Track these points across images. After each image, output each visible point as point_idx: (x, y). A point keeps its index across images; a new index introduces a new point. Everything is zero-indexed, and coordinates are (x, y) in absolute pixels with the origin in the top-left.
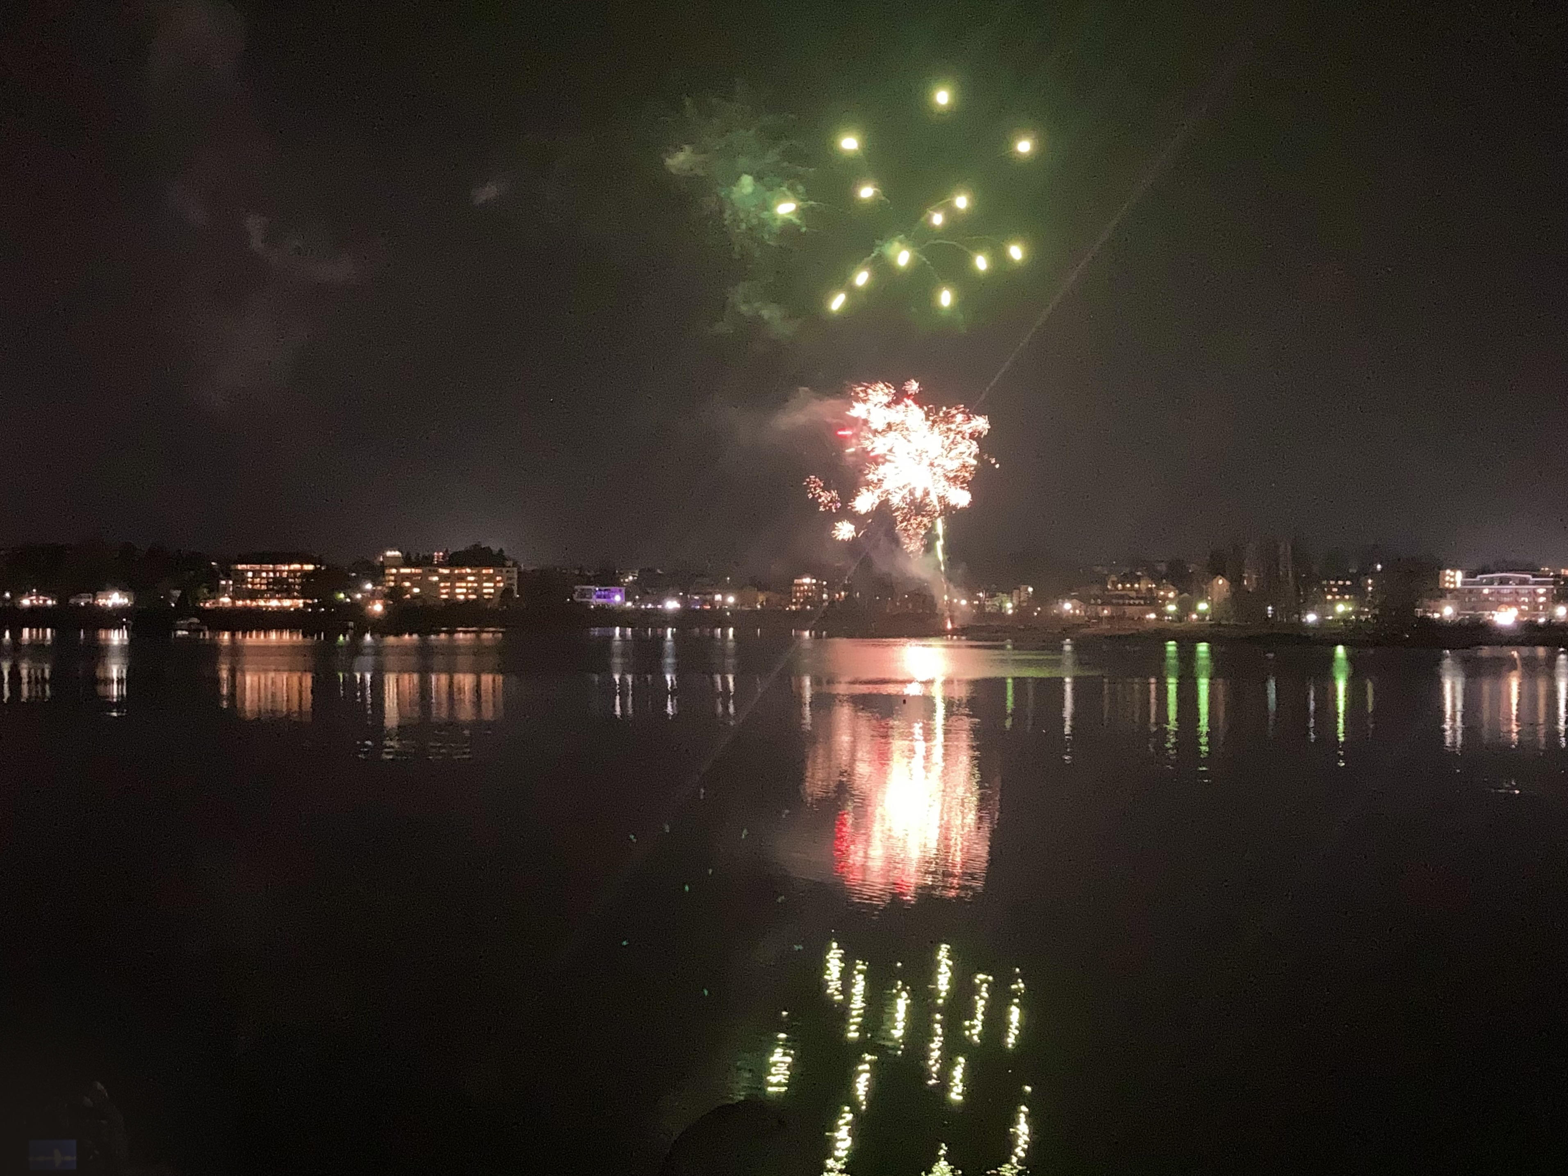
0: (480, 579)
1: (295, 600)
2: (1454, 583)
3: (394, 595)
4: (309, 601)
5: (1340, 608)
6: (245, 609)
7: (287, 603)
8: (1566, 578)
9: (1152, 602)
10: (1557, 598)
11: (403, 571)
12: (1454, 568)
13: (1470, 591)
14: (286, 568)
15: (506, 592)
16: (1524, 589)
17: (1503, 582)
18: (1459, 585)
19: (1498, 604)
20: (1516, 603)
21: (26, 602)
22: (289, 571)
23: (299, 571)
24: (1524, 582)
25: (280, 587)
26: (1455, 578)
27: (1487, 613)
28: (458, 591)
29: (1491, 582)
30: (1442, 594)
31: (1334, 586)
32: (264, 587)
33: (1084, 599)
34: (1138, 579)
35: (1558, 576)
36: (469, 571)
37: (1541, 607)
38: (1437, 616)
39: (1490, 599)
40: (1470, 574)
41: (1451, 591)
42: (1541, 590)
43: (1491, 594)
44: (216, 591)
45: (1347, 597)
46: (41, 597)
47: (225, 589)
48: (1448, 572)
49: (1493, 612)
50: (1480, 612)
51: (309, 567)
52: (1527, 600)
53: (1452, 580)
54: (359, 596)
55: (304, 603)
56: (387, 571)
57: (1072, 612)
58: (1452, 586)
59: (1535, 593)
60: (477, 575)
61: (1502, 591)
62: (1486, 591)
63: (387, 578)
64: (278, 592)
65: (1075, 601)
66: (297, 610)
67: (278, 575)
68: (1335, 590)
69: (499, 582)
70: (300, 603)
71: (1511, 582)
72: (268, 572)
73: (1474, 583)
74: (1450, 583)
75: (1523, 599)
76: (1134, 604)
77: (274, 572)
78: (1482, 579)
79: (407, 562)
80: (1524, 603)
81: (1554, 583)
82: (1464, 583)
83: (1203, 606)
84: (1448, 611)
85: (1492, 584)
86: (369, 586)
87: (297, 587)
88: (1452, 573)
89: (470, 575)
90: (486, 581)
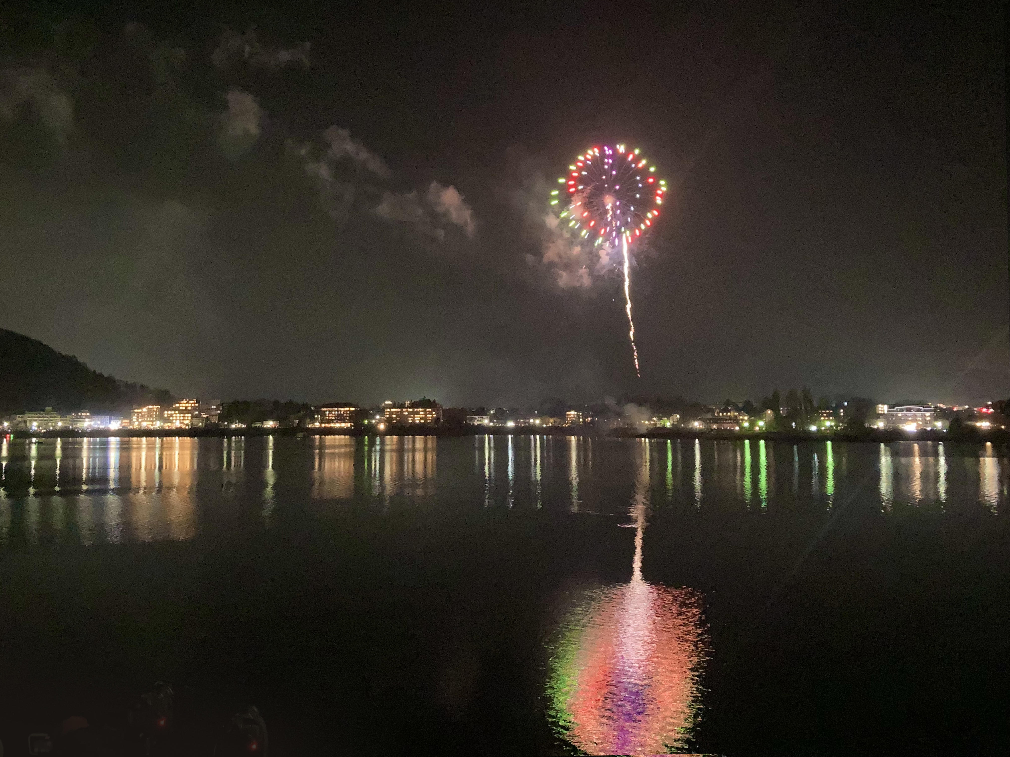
0: (426, 413)
1: (347, 424)
2: (884, 411)
3: (389, 421)
4: (352, 424)
5: (828, 424)
6: (325, 427)
7: (343, 425)
8: (940, 408)
9: (736, 421)
10: (936, 418)
11: (392, 410)
12: (883, 403)
13: (892, 415)
14: (342, 409)
15: (437, 419)
16: (919, 414)
17: (908, 410)
18: (886, 412)
19: (905, 421)
20: (914, 420)
21: (233, 426)
22: (344, 411)
23: (349, 411)
24: (919, 410)
25: (340, 418)
26: (883, 409)
27: (901, 425)
28: (416, 419)
29: (902, 410)
30: (879, 416)
31: (825, 413)
32: (333, 418)
33: (703, 420)
34: (729, 411)
35: (936, 407)
36: (421, 409)
37: (928, 422)
38: (876, 427)
39: (902, 418)
40: (891, 407)
41: (881, 415)
42: (928, 414)
43: (902, 416)
44: (313, 420)
45: (831, 418)
47: (317, 419)
48: (880, 406)
49: (904, 425)
50: (898, 425)
51: (353, 409)
52: (921, 419)
53: (882, 409)
54: (374, 421)
55: (351, 425)
56: (386, 410)
57: (698, 426)
58: (882, 412)
59: (925, 416)
60: (425, 411)
61: (908, 415)
62: (900, 415)
63: (386, 413)
64: (339, 420)
65: (700, 421)
66: (347, 428)
67: (339, 412)
68: (825, 415)
69: (434, 414)
70: (349, 425)
71: (912, 410)
72: (335, 411)
73: (894, 411)
74: (882, 411)
75: (918, 418)
76: (729, 423)
78: (897, 409)
79: (394, 406)
80: (919, 420)
81: (934, 411)
82: (888, 411)
83: (761, 423)
84: (880, 425)
85: (903, 411)
86: (378, 417)
87: (347, 418)
88: (882, 406)
89: (422, 411)
90: (429, 414)
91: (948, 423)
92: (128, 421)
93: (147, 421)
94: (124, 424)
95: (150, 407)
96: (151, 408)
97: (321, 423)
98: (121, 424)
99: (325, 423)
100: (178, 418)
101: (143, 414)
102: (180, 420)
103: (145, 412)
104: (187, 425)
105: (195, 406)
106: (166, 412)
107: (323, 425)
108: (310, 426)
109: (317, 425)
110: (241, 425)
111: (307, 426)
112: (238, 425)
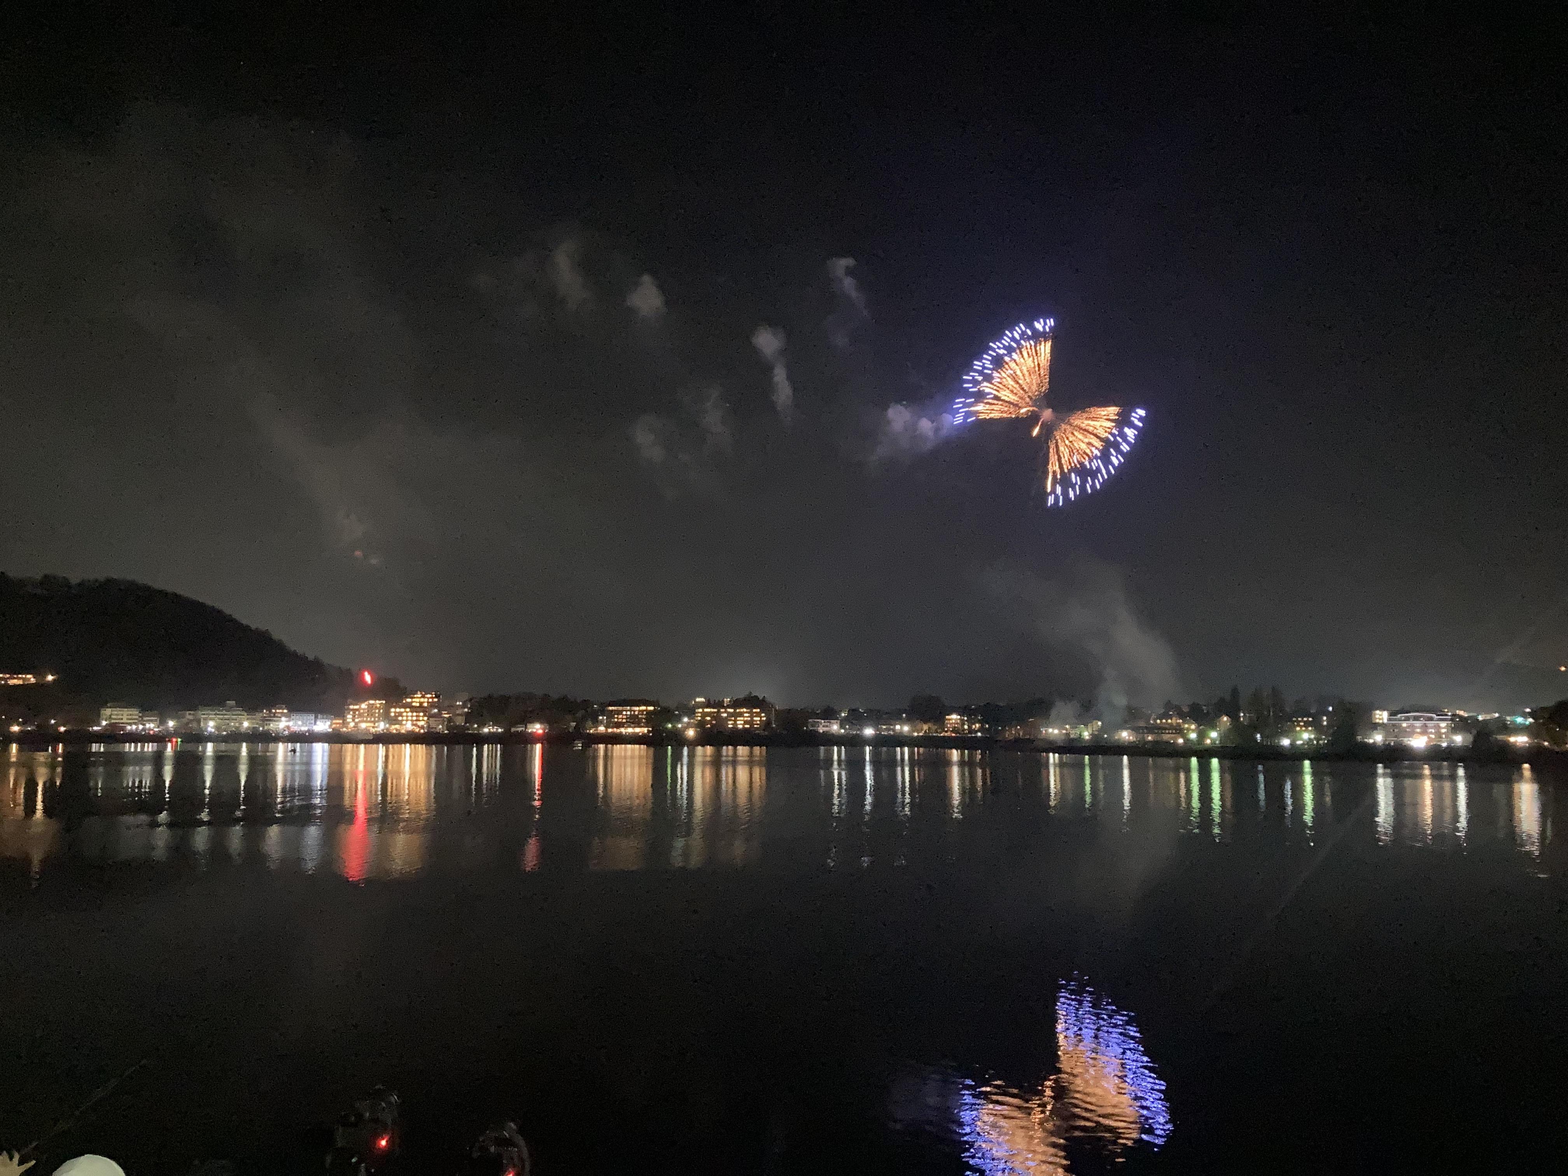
0: (752, 715)
1: (643, 728)
2: (1382, 719)
3: (701, 725)
4: (650, 729)
5: (1306, 736)
6: (613, 733)
7: (637, 730)
8: (1460, 717)
9: (1179, 731)
10: (1455, 730)
11: (706, 710)
12: (1382, 709)
13: (1394, 725)
14: (637, 708)
15: (768, 724)
16: (1430, 724)
17: (1416, 719)
18: (1385, 721)
19: (1411, 733)
20: (1424, 732)
21: (486, 730)
22: (639, 711)
23: (646, 710)
24: (1431, 719)
25: (634, 721)
26: (1382, 716)
27: (1406, 739)
28: (738, 722)
29: (1407, 719)
30: (1375, 726)
31: (1302, 721)
32: (624, 721)
33: (1135, 729)
34: (1171, 717)
35: (1454, 715)
36: (745, 710)
37: (1444, 736)
38: (1371, 741)
39: (1408, 730)
40: (1393, 714)
41: (1379, 724)
42: (1443, 724)
43: (1408, 727)
44: (596, 723)
45: (1310, 728)
46: (495, 727)
47: (602, 722)
48: (1378, 712)
49: (1410, 739)
50: (1401, 739)
51: (651, 708)
52: (1433, 731)
53: (1381, 717)
54: (680, 726)
55: (648, 730)
56: (697, 711)
57: (1127, 738)
58: (1381, 721)
59: (1439, 727)
60: (751, 713)
61: (1416, 725)
62: (1404, 725)
63: (696, 715)
64: (633, 723)
65: (1129, 731)
66: (644, 735)
67: (633, 713)
68: (1302, 724)
69: (764, 717)
70: (645, 730)
71: (1422, 719)
72: (627, 711)
73: (1396, 720)
74: (1380, 719)
75: (1430, 730)
76: (1169, 733)
77: (631, 711)
78: (1402, 717)
79: (708, 705)
80: (1431, 733)
81: (1452, 720)
82: (1389, 720)
83: (1214, 734)
84: (1378, 738)
85: (1409, 720)
86: (686, 720)
87: (643, 720)
88: (1380, 713)
89: (746, 712)
90: (756, 716)
91: (1470, 738)
92: (341, 721)
93: (366, 722)
94: (334, 726)
95: (372, 702)
96: (373, 704)
97: (607, 727)
98: (330, 726)
99: (612, 728)
100: (410, 718)
101: (362, 711)
102: (412, 721)
103: (364, 709)
104: (422, 727)
105: (433, 702)
106: (393, 710)
107: (610, 730)
108: (591, 731)
109: (602, 729)
110: (497, 729)
111: (588, 731)
112: (493, 728)
